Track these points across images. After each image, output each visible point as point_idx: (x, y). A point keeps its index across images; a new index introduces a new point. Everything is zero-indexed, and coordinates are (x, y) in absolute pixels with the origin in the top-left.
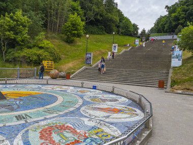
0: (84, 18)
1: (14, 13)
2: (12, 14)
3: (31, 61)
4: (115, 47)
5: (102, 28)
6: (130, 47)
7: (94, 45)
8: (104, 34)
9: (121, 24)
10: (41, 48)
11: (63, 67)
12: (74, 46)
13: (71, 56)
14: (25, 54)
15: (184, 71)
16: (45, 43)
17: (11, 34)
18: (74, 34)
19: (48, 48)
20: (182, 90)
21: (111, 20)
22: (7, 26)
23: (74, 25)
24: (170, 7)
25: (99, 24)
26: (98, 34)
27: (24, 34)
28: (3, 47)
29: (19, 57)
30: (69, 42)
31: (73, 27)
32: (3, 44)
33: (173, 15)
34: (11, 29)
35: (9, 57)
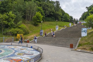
0: (44, 14)
1: (8, 13)
2: (7, 13)
3: (14, 34)
4: (57, 27)
5: (53, 18)
6: (66, 27)
7: (48, 26)
8: (54, 21)
9: (63, 16)
10: (20, 28)
11: (28, 37)
12: (38, 27)
13: (34, 32)
14: (11, 31)
15: (86, 39)
16: (22, 26)
17: (6, 22)
18: (38, 21)
19: (23, 28)
20: (82, 49)
21: (58, 15)
22: (4, 18)
23: (38, 17)
24: (89, 7)
25: (52, 17)
26: (52, 21)
27: (12, 22)
28: (3, 28)
29: (8, 32)
30: (36, 25)
31: (37, 18)
32: (2, 26)
33: (90, 11)
34: (6, 19)
35: (5, 32)
